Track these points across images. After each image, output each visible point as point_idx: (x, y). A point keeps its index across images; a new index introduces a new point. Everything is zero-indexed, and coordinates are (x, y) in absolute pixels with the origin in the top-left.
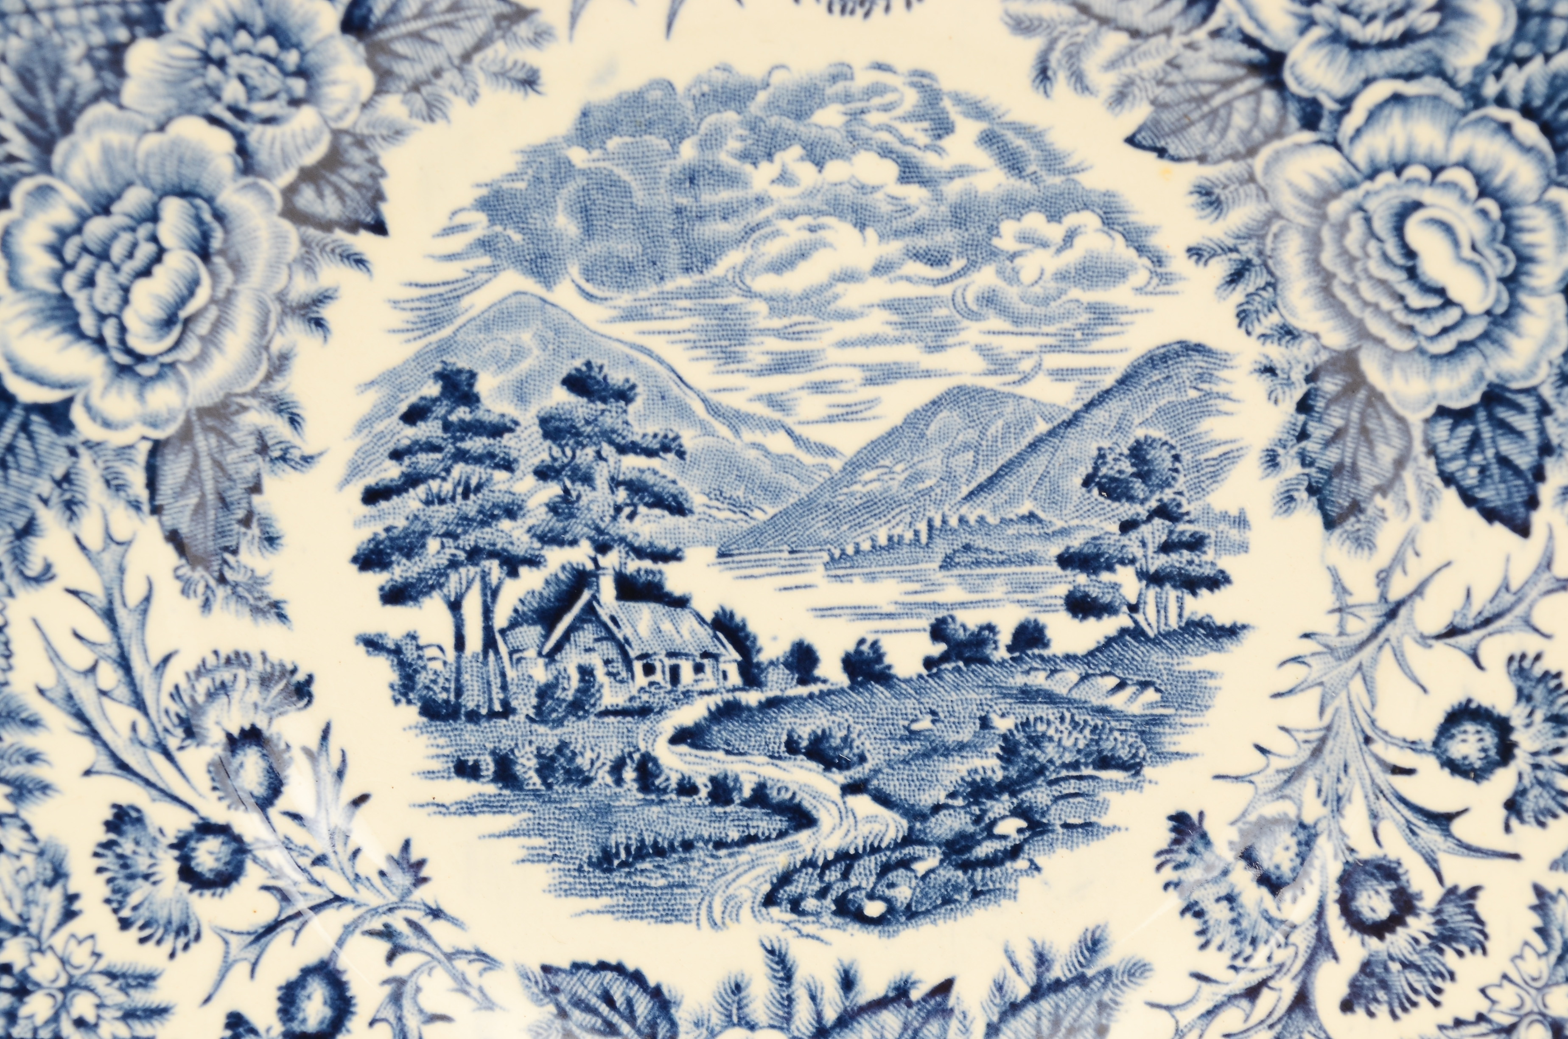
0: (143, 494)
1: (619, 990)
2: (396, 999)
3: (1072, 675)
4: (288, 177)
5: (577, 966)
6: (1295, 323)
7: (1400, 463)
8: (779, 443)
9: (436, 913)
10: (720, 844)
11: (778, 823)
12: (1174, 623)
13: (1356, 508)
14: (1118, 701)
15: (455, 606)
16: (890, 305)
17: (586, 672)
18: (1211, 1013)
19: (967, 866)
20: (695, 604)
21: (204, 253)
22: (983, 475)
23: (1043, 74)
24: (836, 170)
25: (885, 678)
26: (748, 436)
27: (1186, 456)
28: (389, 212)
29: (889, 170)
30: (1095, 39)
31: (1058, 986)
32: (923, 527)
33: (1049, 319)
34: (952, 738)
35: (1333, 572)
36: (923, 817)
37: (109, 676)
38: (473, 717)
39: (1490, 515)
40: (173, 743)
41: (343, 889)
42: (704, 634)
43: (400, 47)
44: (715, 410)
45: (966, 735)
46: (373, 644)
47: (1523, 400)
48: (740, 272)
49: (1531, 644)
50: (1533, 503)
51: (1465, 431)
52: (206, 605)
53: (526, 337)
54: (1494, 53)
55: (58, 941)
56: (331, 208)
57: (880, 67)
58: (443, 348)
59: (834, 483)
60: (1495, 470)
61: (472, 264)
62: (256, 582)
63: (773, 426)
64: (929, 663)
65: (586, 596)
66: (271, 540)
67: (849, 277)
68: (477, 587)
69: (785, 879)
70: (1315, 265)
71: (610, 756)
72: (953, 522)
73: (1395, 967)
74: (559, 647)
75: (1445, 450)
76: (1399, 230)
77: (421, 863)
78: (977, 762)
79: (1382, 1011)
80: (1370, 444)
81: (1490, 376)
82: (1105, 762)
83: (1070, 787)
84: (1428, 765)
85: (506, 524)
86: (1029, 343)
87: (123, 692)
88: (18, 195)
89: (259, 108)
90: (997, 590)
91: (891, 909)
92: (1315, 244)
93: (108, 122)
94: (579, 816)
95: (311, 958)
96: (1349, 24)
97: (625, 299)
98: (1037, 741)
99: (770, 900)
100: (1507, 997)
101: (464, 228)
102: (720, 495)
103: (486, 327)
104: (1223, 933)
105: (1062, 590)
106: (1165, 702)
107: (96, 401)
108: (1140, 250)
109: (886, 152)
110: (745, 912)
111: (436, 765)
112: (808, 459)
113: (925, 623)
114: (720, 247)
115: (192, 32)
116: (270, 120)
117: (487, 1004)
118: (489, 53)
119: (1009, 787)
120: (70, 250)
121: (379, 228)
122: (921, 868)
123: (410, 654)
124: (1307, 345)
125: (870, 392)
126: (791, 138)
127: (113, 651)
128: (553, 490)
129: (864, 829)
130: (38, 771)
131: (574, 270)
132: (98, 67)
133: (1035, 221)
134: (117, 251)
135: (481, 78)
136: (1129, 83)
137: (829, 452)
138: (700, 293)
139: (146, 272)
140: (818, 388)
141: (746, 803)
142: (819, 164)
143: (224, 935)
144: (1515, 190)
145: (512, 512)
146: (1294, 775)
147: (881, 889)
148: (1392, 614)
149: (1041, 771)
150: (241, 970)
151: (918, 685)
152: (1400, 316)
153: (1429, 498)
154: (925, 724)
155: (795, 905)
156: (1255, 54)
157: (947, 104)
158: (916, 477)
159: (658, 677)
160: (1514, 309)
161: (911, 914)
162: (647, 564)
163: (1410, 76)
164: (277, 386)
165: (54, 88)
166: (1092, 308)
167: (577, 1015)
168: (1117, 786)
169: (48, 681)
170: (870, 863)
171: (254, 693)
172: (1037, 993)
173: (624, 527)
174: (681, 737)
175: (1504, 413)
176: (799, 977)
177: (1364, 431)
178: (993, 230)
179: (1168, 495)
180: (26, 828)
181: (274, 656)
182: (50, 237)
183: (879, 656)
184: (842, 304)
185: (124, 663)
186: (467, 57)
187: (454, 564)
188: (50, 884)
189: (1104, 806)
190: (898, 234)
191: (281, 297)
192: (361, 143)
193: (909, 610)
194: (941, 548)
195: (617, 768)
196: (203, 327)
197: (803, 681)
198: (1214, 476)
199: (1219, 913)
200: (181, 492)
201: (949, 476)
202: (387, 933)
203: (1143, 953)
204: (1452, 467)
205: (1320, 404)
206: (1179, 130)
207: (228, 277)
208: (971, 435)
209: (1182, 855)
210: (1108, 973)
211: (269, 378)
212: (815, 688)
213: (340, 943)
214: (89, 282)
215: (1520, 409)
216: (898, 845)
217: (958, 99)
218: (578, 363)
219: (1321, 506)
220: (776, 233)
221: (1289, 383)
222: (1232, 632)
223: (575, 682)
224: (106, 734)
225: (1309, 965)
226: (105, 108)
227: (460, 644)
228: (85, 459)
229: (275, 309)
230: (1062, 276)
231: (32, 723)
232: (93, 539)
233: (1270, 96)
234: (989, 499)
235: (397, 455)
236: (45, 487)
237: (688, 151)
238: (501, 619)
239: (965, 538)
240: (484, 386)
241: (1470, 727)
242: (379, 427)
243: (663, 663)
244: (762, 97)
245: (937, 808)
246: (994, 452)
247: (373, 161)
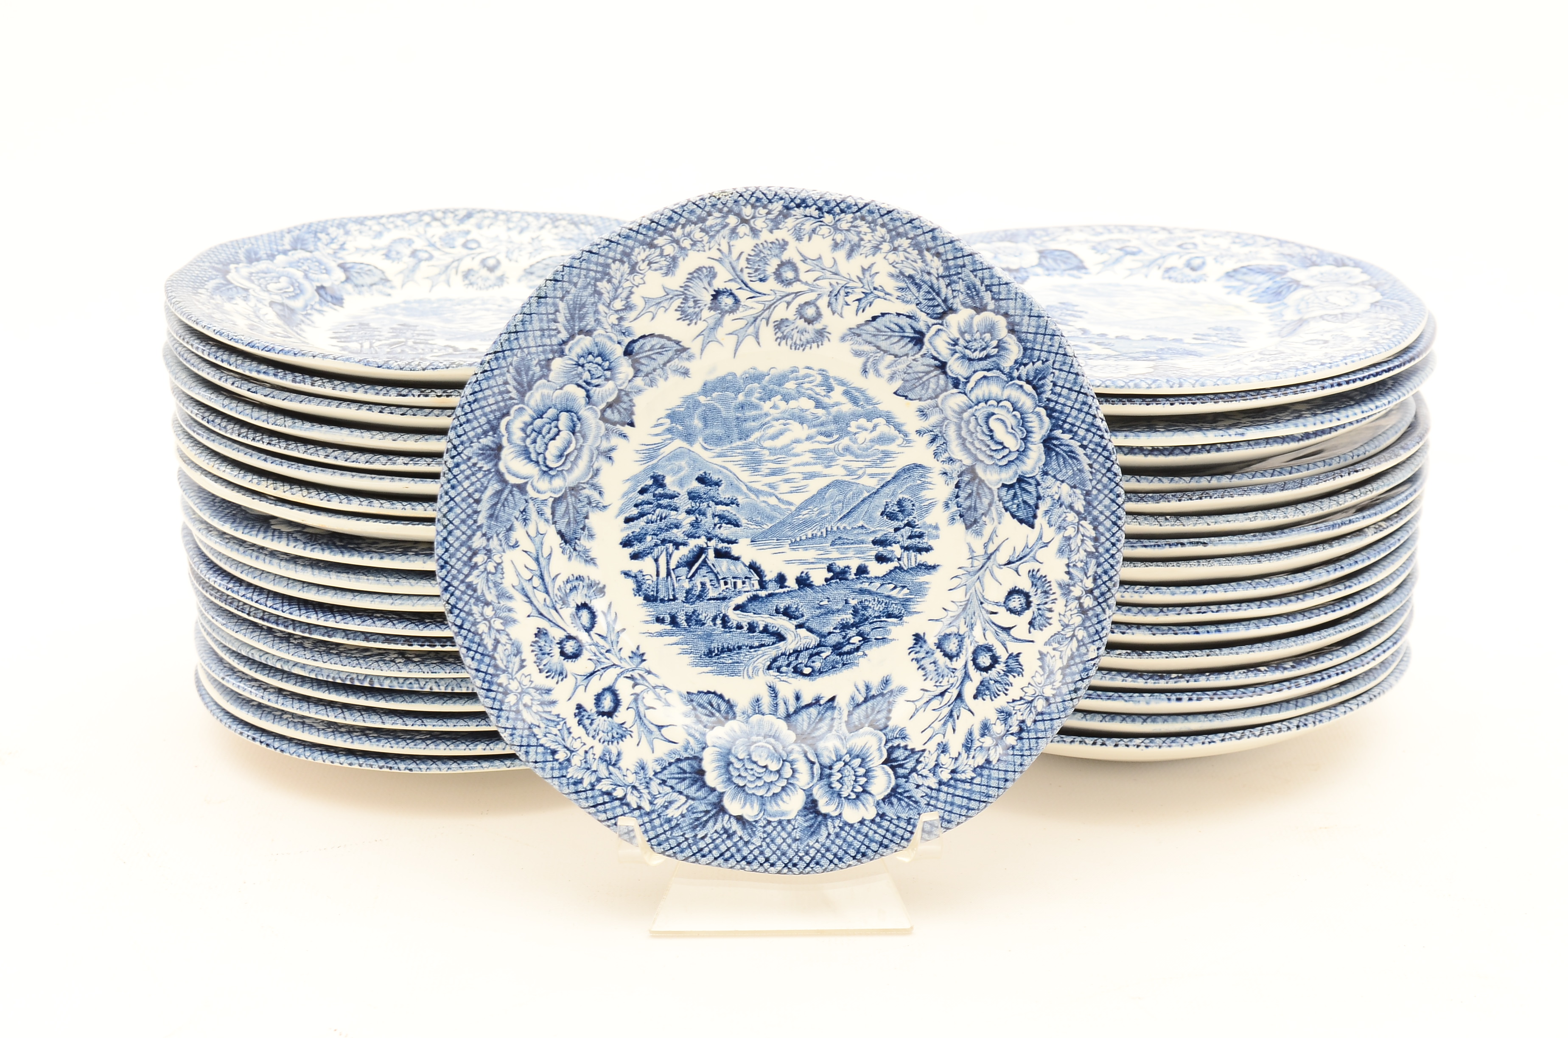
0: (550, 517)
1: (715, 701)
2: (636, 700)
3: (878, 584)
4: (603, 406)
5: (700, 692)
6: (953, 456)
7: (990, 505)
8: (773, 501)
9: (649, 672)
10: (751, 647)
11: (773, 639)
12: (914, 565)
13: (976, 522)
14: (894, 593)
15: (656, 560)
16: (812, 451)
17: (703, 584)
18: (928, 702)
19: (840, 654)
20: (742, 559)
21: (574, 432)
22: (845, 512)
23: (865, 371)
24: (793, 404)
25: (810, 586)
26: (762, 498)
27: (917, 504)
28: (636, 419)
29: (812, 403)
30: (882, 358)
31: (873, 697)
32: (824, 530)
33: (868, 456)
34: (835, 607)
35: (969, 544)
36: (825, 637)
37: (536, 582)
38: (662, 601)
39: (1021, 521)
40: (558, 606)
41: (617, 662)
42: (746, 570)
43: (643, 361)
44: (750, 489)
45: (840, 607)
46: (627, 574)
47: (1030, 480)
48: (759, 440)
49: (1036, 566)
50: (1035, 517)
51: (1012, 492)
52: (570, 558)
53: (683, 463)
54: (1016, 362)
55: (518, 676)
56: (616, 417)
57: (808, 368)
58: (654, 467)
59: (792, 515)
60: (1022, 505)
61: (664, 437)
62: (586, 551)
63: (771, 495)
64: (827, 580)
65: (703, 556)
66: (591, 536)
67: (797, 441)
68: (664, 553)
69: (775, 660)
70: (960, 436)
71: (711, 615)
72: (835, 529)
73: (992, 682)
74: (693, 575)
75: (1006, 499)
76: (987, 422)
77: (643, 654)
78: (844, 616)
79: (987, 698)
80: (980, 498)
81: (1019, 473)
82: (889, 616)
83: (877, 625)
84: (1002, 611)
85: (675, 530)
86: (861, 464)
87: (541, 588)
88: (512, 412)
89: (595, 382)
90: (851, 553)
91: (813, 671)
92: (959, 428)
93: (544, 386)
94: (700, 637)
95: (606, 685)
96: (968, 352)
97: (718, 450)
98: (865, 608)
99: (769, 668)
100: (1030, 691)
101: (661, 424)
102: (751, 520)
103: (669, 460)
104: (933, 674)
105: (874, 553)
106: (911, 594)
107: (535, 483)
108: (900, 431)
109: (810, 398)
110: (761, 672)
111: (649, 618)
112: (783, 506)
113: (825, 566)
114: (752, 431)
115: (573, 355)
116: (597, 386)
117: (668, 704)
118: (672, 363)
119: (855, 625)
120: (529, 431)
121: (632, 424)
122: (824, 655)
123: (640, 578)
124: (958, 464)
125: (805, 482)
126: (777, 393)
127: (538, 573)
128: (692, 518)
129: (804, 641)
130: (512, 615)
131: (700, 439)
132: (542, 367)
133: (862, 421)
134: (544, 431)
135: (669, 372)
136: (895, 373)
137: (791, 504)
138: (745, 447)
139: (553, 439)
140: (787, 481)
141: (761, 632)
142: (787, 402)
143: (575, 675)
144: (1025, 408)
145: (677, 527)
146: (957, 617)
147: (810, 664)
148: (989, 558)
149: (867, 619)
150: (582, 688)
151: (822, 588)
152: (988, 452)
153: (1000, 515)
154: (825, 602)
155: (779, 669)
156: (937, 363)
157: (831, 380)
158: (821, 513)
159: (729, 586)
160: (1026, 449)
161: (821, 672)
162: (726, 545)
163: (989, 370)
164: (595, 481)
165: (527, 375)
166: (883, 452)
167: (700, 709)
168: (894, 624)
169: (516, 583)
170: (806, 654)
171: (585, 591)
172: (866, 700)
173: (717, 531)
174: (737, 608)
175: (1024, 485)
176: (780, 696)
177: (978, 494)
178: (848, 425)
179: (910, 518)
180: (508, 635)
181: (592, 578)
182: (522, 425)
183: (808, 578)
184: (794, 451)
185: (542, 577)
186: (665, 364)
187: (656, 545)
188: (515, 655)
189: (889, 632)
190: (814, 426)
191: (598, 448)
192: (627, 394)
193: (819, 561)
194: (831, 538)
195: (714, 619)
196: (572, 458)
197: (781, 587)
198: (927, 511)
199: (931, 668)
200: (563, 517)
201: (833, 512)
202: (632, 678)
203: (904, 684)
204: (1007, 505)
205: (963, 485)
206: (912, 389)
207: (581, 440)
208: (841, 497)
209: (918, 649)
210: (891, 691)
211: (592, 477)
212: (785, 590)
213: (616, 680)
214: (534, 442)
215: (1030, 484)
216: (816, 647)
217: (835, 379)
218: (701, 472)
219: (964, 521)
220: (772, 426)
221: (952, 478)
222: (934, 567)
223: (699, 588)
224: (535, 603)
225: (962, 683)
226: (543, 381)
227: (658, 575)
228: (531, 503)
229: (596, 452)
230: (872, 441)
231: (510, 598)
232: (533, 533)
233: (942, 377)
234: (848, 520)
235: (636, 506)
236: (517, 514)
237: (741, 397)
238: (673, 565)
239: (839, 535)
240: (668, 481)
241: (1016, 596)
242: (630, 495)
243: (731, 581)
244: (767, 378)
245: (830, 633)
246: (849, 503)
247: (631, 400)
